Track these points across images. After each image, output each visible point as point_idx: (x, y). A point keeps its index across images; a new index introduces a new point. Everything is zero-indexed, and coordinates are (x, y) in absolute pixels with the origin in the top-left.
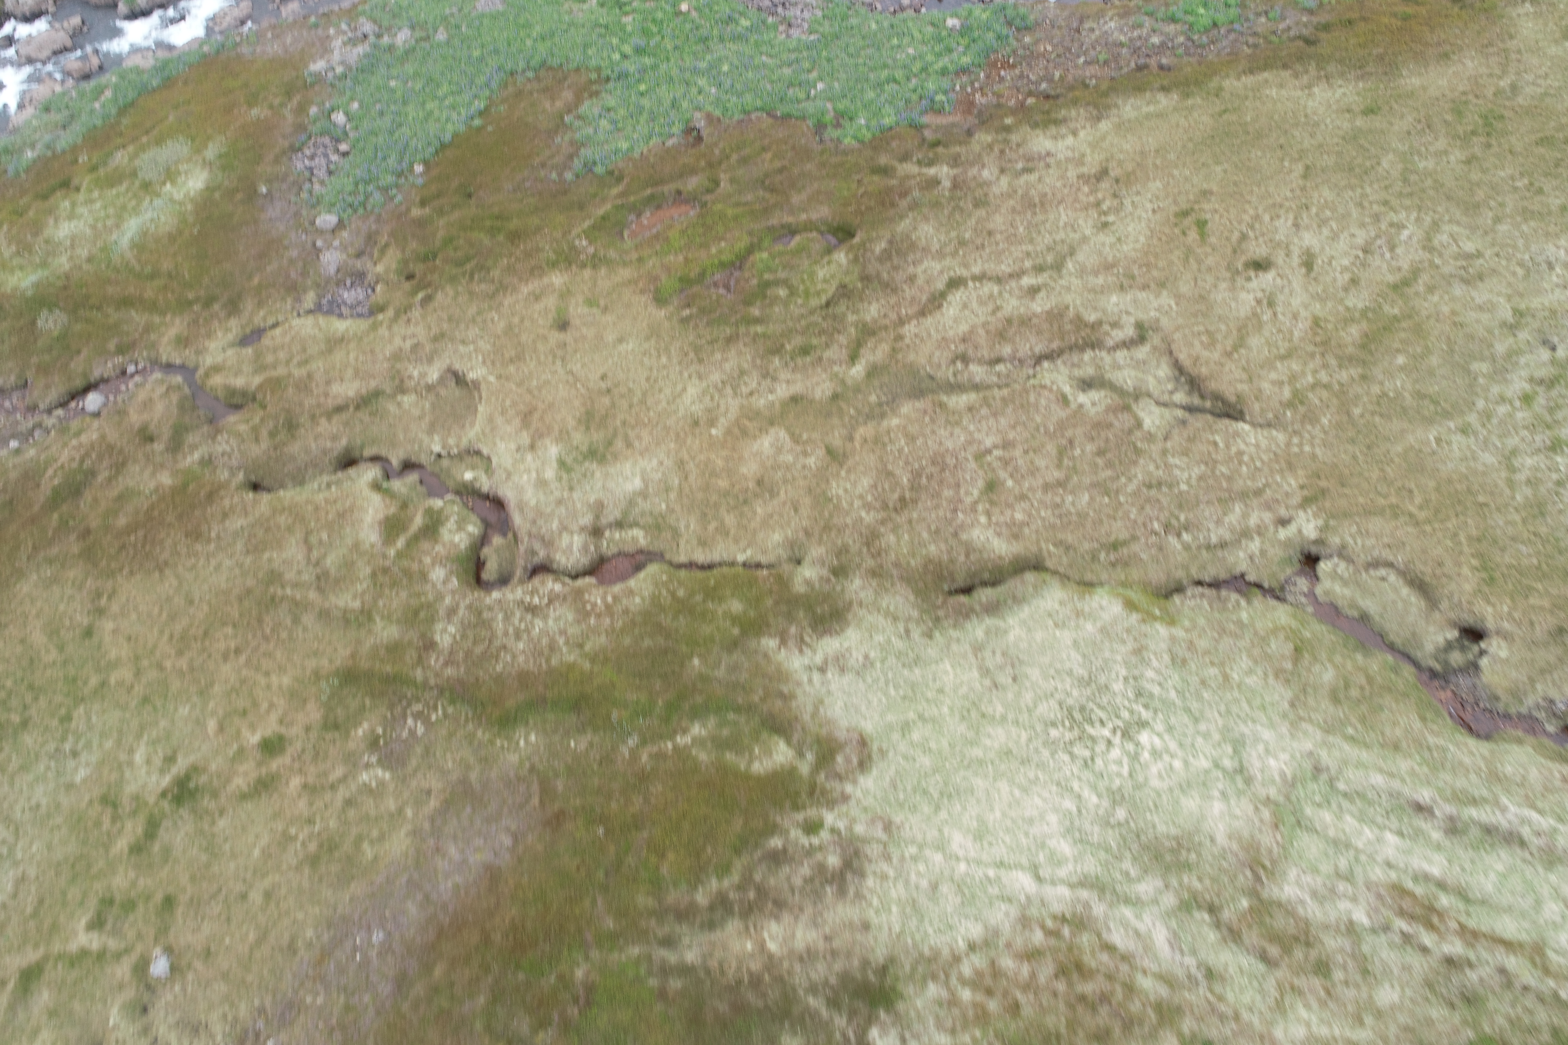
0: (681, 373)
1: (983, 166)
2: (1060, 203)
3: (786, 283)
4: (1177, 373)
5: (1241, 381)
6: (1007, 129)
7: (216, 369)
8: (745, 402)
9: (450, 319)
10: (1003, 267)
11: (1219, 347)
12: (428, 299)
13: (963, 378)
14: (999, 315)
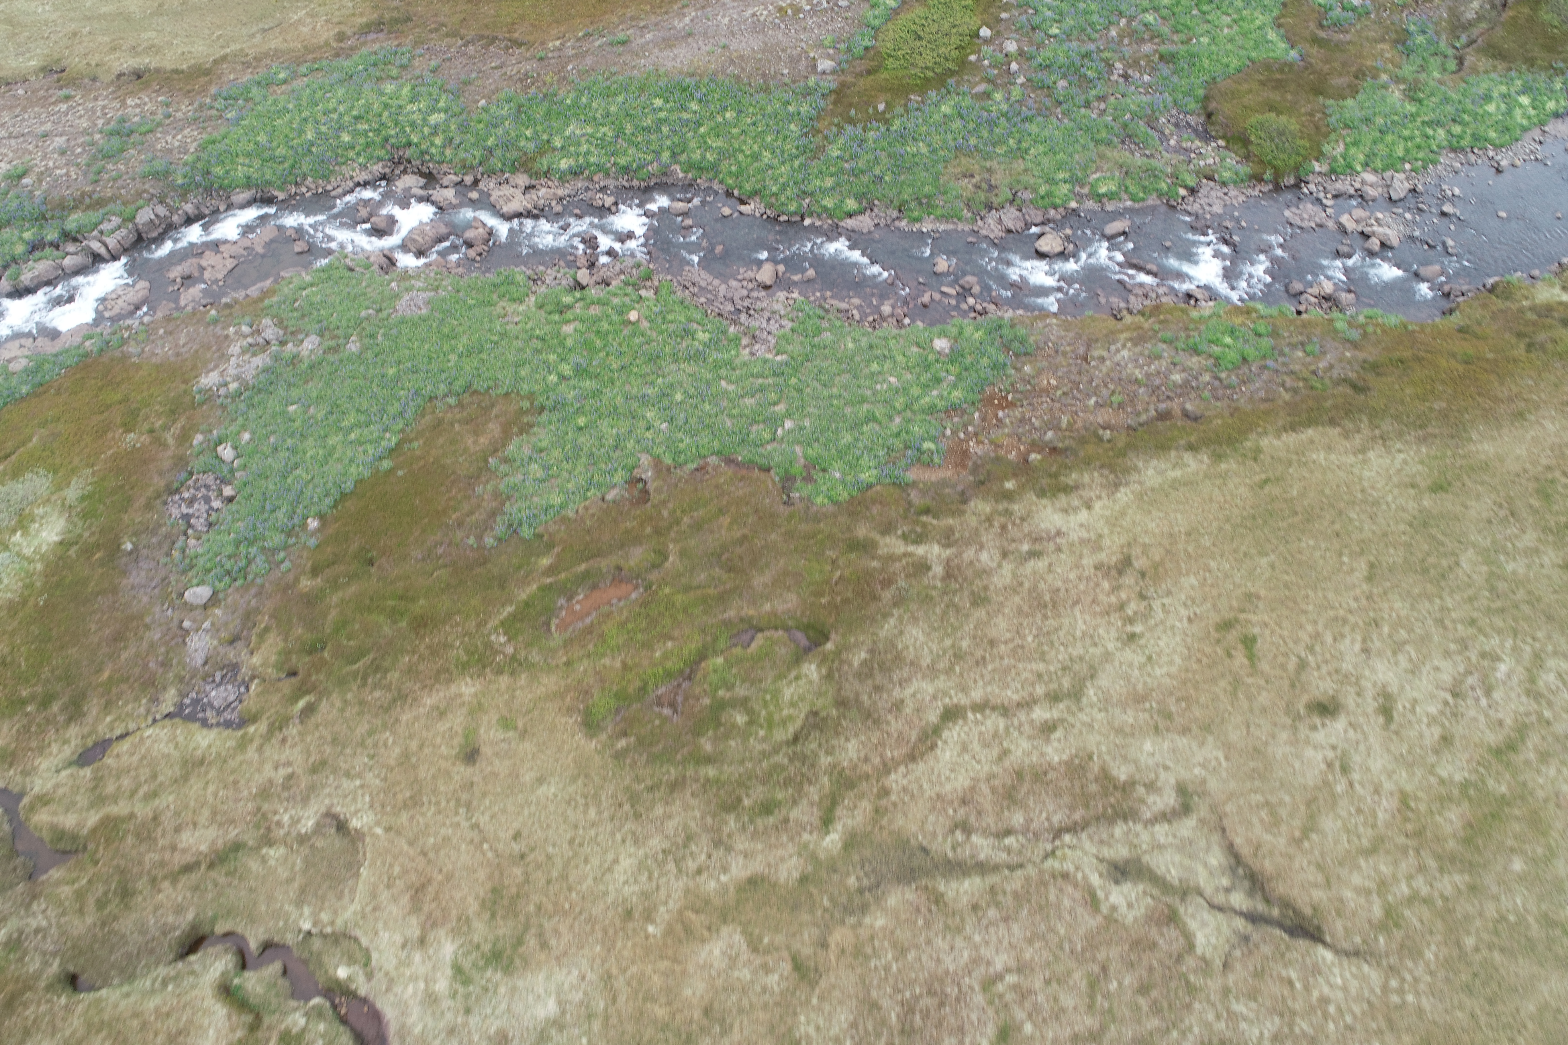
0: (612, 834)
1: (982, 547)
2: (1076, 603)
3: (744, 704)
4: (1232, 861)
5: (1316, 886)
6: (1008, 496)
7: (44, 800)
8: (691, 884)
9: (335, 741)
10: (1009, 693)
11: (1284, 828)
12: (310, 710)
13: (964, 853)
14: (1007, 763)
